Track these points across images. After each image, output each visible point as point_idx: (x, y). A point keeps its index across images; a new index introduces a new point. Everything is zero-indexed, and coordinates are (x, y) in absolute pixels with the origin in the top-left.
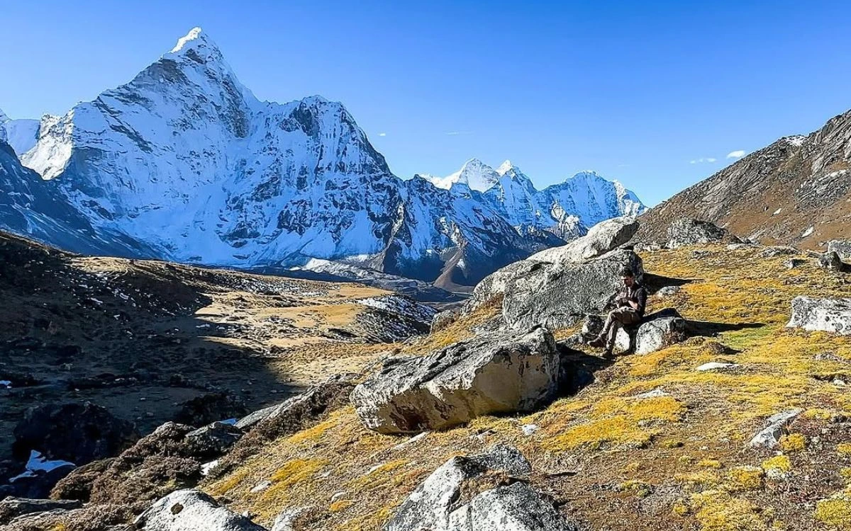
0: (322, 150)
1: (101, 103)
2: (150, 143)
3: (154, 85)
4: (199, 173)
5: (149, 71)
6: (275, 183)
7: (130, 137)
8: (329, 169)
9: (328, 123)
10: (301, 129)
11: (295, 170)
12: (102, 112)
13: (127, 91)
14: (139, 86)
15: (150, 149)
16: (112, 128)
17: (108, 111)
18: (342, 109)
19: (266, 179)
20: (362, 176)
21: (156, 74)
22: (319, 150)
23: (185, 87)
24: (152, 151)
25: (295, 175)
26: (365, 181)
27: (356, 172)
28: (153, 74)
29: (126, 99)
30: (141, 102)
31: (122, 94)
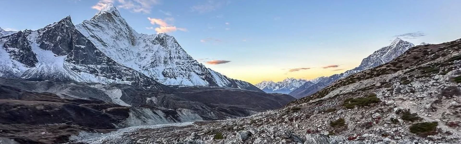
0: (170, 52)
1: (85, 26)
2: (106, 43)
3: (103, 22)
4: (124, 57)
5: (102, 16)
6: (156, 62)
7: (98, 41)
8: (175, 58)
9: (169, 42)
10: (159, 44)
11: (162, 58)
12: (86, 29)
13: (94, 23)
14: (99, 21)
15: (106, 46)
16: (91, 36)
17: (88, 29)
18: (174, 38)
19: (153, 61)
20: (187, 61)
21: (104, 18)
22: (169, 52)
23: (115, 24)
24: (107, 47)
25: (162, 60)
26: (189, 62)
27: (185, 59)
28: (103, 17)
29: (94, 26)
30: (99, 27)
31: (92, 23)
